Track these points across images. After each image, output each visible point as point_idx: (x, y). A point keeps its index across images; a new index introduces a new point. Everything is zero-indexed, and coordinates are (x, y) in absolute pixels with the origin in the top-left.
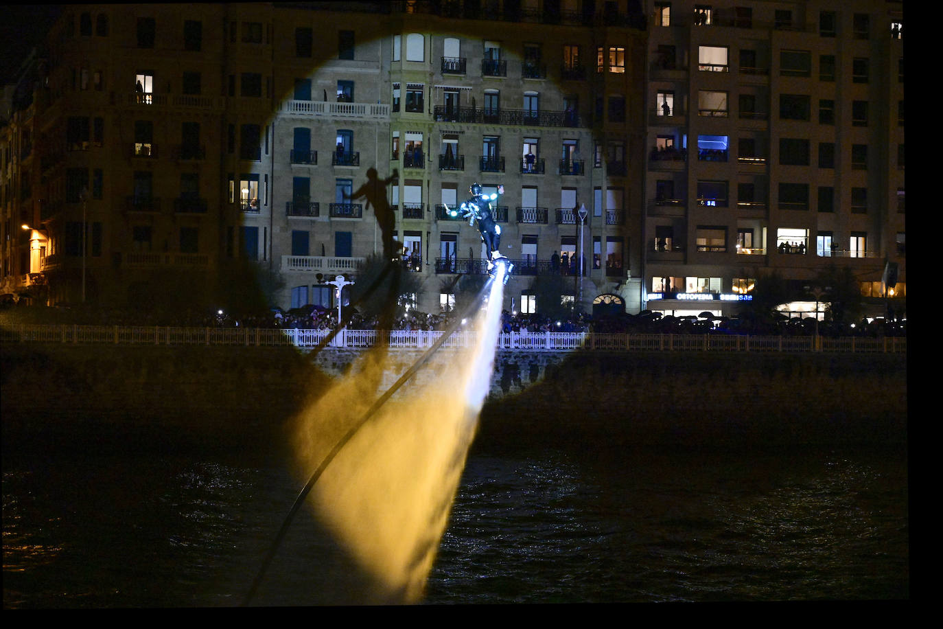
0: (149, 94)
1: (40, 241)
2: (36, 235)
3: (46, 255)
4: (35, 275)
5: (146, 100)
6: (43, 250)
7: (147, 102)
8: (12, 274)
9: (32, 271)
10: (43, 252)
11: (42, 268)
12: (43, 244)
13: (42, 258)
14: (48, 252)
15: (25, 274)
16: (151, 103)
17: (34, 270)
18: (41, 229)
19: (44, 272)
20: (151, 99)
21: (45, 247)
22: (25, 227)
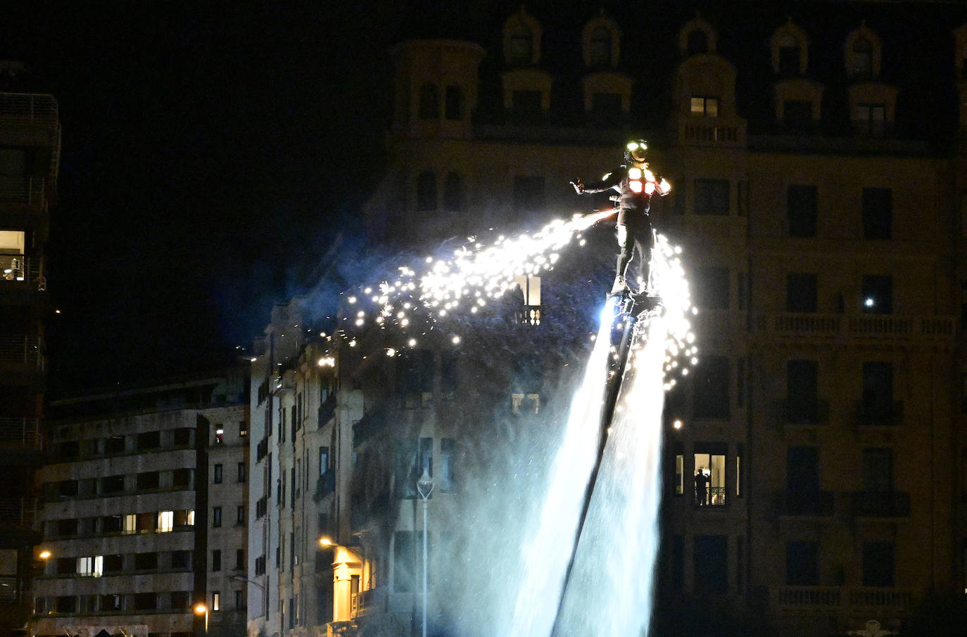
0: (535, 308)
1: (351, 565)
2: (343, 556)
3: (360, 591)
4: (341, 624)
5: (529, 318)
6: (355, 581)
7: (532, 322)
8: (303, 622)
9: (336, 618)
10: (354, 584)
11: (354, 612)
12: (355, 571)
13: (354, 595)
14: (364, 586)
15: (325, 622)
16: (538, 322)
17: (340, 615)
18: (351, 545)
19: (357, 620)
20: (538, 316)
21: (358, 576)
22: (326, 542)
